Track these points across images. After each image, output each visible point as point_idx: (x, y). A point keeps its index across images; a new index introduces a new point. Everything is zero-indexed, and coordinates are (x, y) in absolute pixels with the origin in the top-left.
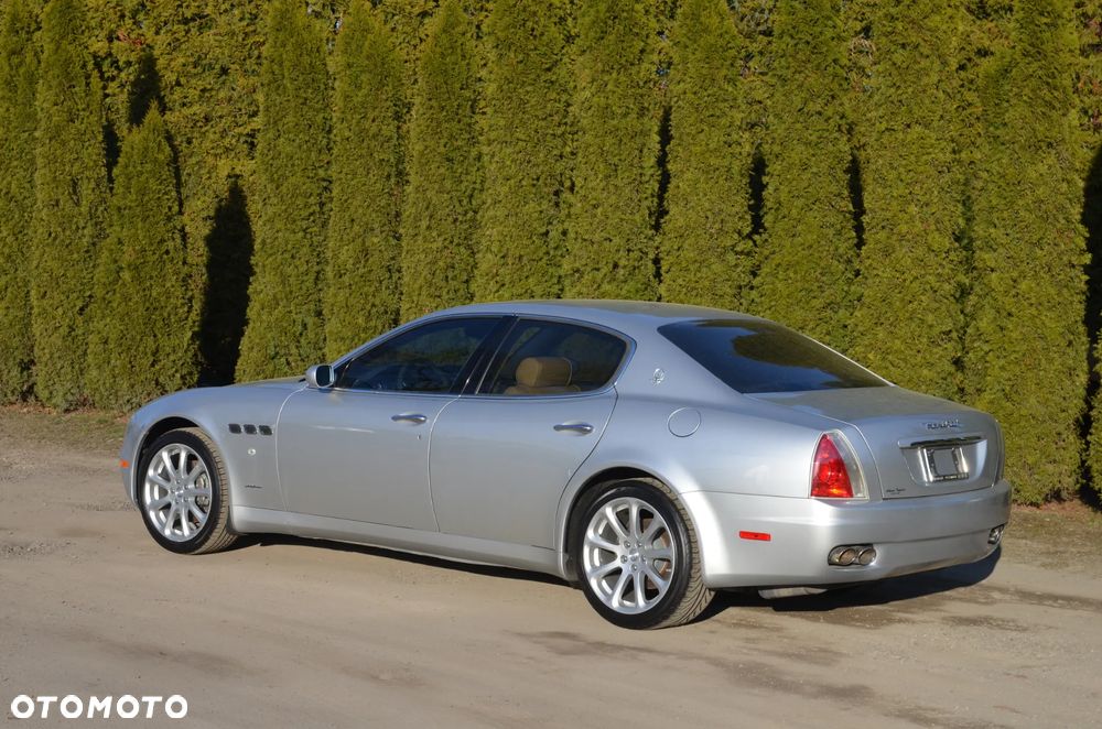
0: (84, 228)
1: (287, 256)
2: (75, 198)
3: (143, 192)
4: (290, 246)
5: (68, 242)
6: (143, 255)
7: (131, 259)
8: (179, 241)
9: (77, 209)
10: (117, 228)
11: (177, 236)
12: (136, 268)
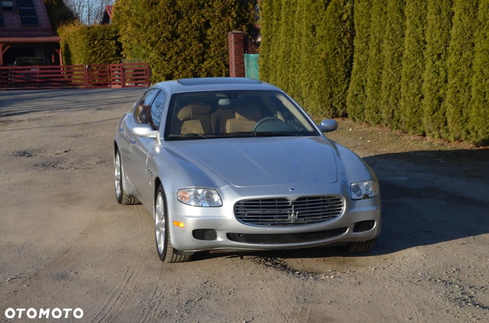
0: (317, 45)
1: (359, 53)
2: (314, 33)
3: (329, 29)
4: (360, 49)
5: (310, 50)
6: (327, 54)
7: (323, 57)
8: (343, 49)
9: (314, 37)
10: (321, 44)
11: (343, 46)
12: (325, 60)
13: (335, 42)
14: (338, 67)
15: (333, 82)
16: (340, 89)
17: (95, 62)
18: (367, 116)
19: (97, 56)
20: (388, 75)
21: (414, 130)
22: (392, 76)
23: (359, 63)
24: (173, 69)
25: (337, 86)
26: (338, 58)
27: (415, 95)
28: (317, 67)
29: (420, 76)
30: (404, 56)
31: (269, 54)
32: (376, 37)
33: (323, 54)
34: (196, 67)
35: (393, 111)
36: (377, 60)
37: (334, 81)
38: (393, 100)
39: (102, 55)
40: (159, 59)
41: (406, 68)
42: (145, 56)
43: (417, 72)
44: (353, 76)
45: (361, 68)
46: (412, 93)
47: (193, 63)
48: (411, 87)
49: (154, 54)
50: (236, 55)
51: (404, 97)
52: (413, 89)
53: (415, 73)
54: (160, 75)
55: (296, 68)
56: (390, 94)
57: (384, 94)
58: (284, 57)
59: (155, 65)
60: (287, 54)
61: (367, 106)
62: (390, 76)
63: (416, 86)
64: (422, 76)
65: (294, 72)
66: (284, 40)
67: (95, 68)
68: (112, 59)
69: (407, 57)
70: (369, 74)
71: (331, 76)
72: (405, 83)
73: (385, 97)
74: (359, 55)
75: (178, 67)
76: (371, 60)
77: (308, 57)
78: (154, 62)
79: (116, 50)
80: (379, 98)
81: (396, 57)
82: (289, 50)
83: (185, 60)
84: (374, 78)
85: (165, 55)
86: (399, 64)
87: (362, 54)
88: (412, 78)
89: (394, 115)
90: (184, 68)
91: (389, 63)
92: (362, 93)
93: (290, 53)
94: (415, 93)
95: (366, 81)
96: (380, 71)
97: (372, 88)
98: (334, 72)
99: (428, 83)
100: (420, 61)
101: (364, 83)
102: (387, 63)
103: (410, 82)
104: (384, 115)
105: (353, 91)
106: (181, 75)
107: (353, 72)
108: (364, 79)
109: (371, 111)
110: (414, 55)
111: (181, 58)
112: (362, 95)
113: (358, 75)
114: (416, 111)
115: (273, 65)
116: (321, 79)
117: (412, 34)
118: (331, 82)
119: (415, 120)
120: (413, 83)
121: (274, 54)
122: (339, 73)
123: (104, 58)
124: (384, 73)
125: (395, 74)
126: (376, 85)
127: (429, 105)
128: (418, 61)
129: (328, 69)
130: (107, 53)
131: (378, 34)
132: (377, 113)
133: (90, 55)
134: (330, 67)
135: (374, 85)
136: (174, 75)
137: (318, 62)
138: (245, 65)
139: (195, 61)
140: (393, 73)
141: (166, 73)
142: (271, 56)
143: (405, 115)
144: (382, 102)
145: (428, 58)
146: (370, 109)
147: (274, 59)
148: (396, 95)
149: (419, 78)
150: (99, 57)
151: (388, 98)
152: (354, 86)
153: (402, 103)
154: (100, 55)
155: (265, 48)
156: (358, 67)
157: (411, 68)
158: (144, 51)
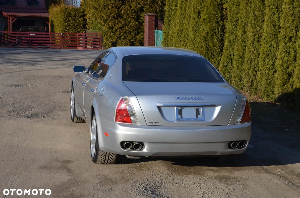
0: (200, 26)
1: (230, 33)
2: (199, 16)
3: (210, 14)
4: (231, 30)
5: (196, 30)
6: (207, 33)
7: (204, 35)
8: (220, 29)
9: (199, 20)
10: (204, 26)
11: (219, 28)
12: (205, 38)
13: (214, 24)
14: (215, 43)
15: (210, 54)
16: (216, 60)
17: (68, 31)
18: (233, 83)
19: (70, 28)
20: (250, 52)
21: (268, 97)
22: (253, 52)
23: (229, 41)
24: (117, 38)
25: (213, 58)
26: (215, 37)
27: (269, 69)
28: (199, 42)
29: (274, 54)
30: (263, 37)
31: (169, 31)
32: (242, 22)
33: (205, 33)
34: (133, 38)
35: (252, 80)
36: (243, 40)
37: (212, 53)
38: (252, 72)
39: (74, 27)
40: (108, 31)
41: (264, 47)
42: (100, 29)
43: (272, 51)
44: (224, 51)
45: (231, 45)
46: (267, 67)
47: (131, 35)
48: (267, 63)
49: (105, 28)
50: (149, 31)
51: (261, 71)
52: (268, 64)
53: (270, 51)
54: (108, 42)
55: (186, 42)
56: (250, 67)
57: (246, 66)
58: (178, 34)
59: (106, 35)
60: (180, 31)
61: (233, 75)
62: (251, 53)
63: (271, 62)
64: (276, 54)
65: (184, 45)
66: (179, 21)
67: (69, 35)
68: (80, 30)
69: (265, 39)
70: (236, 50)
71: (209, 50)
72: (262, 59)
73: (246, 69)
74: (229, 35)
75: (121, 37)
76: (238, 39)
77: (194, 35)
78: (105, 33)
79: (83, 24)
80: (243, 70)
81: (257, 37)
82: (182, 29)
83: (125, 32)
84: (240, 54)
85: (112, 29)
86: (259, 44)
87: (232, 34)
88: (268, 56)
89: (253, 83)
90: (125, 38)
91: (251, 42)
92: (230, 64)
93: (182, 31)
94: (269, 68)
95: (234, 55)
96: (245, 48)
97: (237, 61)
98: (212, 47)
99: (280, 61)
100: (275, 42)
101: (232, 57)
102: (249, 42)
103: (266, 58)
104: (245, 83)
105: (224, 62)
106: (122, 43)
107: (225, 48)
108: (232, 53)
109: (236, 79)
110: (270, 37)
111: (123, 31)
112: (231, 66)
113: (228, 50)
114: (270, 82)
115: (171, 39)
116: (201, 51)
117: (270, 20)
118: (209, 54)
119: (269, 89)
120: (268, 60)
121: (172, 31)
122: (215, 47)
123: (75, 29)
124: (247, 50)
125: (255, 51)
126: (240, 59)
127: (280, 79)
128: (273, 42)
129: (207, 45)
130: (77, 25)
131: (244, 18)
132: (241, 81)
133: (66, 27)
134: (209, 42)
135: (239, 59)
136: (118, 43)
137: (200, 38)
138: (155, 38)
139: (132, 34)
140: (253, 50)
141: (112, 41)
142: (170, 33)
143: (261, 85)
144: (244, 73)
145: (281, 40)
146: (235, 77)
147: (172, 35)
148: (255, 68)
149: (274, 56)
150: (72, 28)
151: (249, 70)
152: (225, 59)
153: (259, 75)
154: (72, 27)
155: (167, 27)
156: (228, 44)
157: (267, 48)
158: (99, 26)
